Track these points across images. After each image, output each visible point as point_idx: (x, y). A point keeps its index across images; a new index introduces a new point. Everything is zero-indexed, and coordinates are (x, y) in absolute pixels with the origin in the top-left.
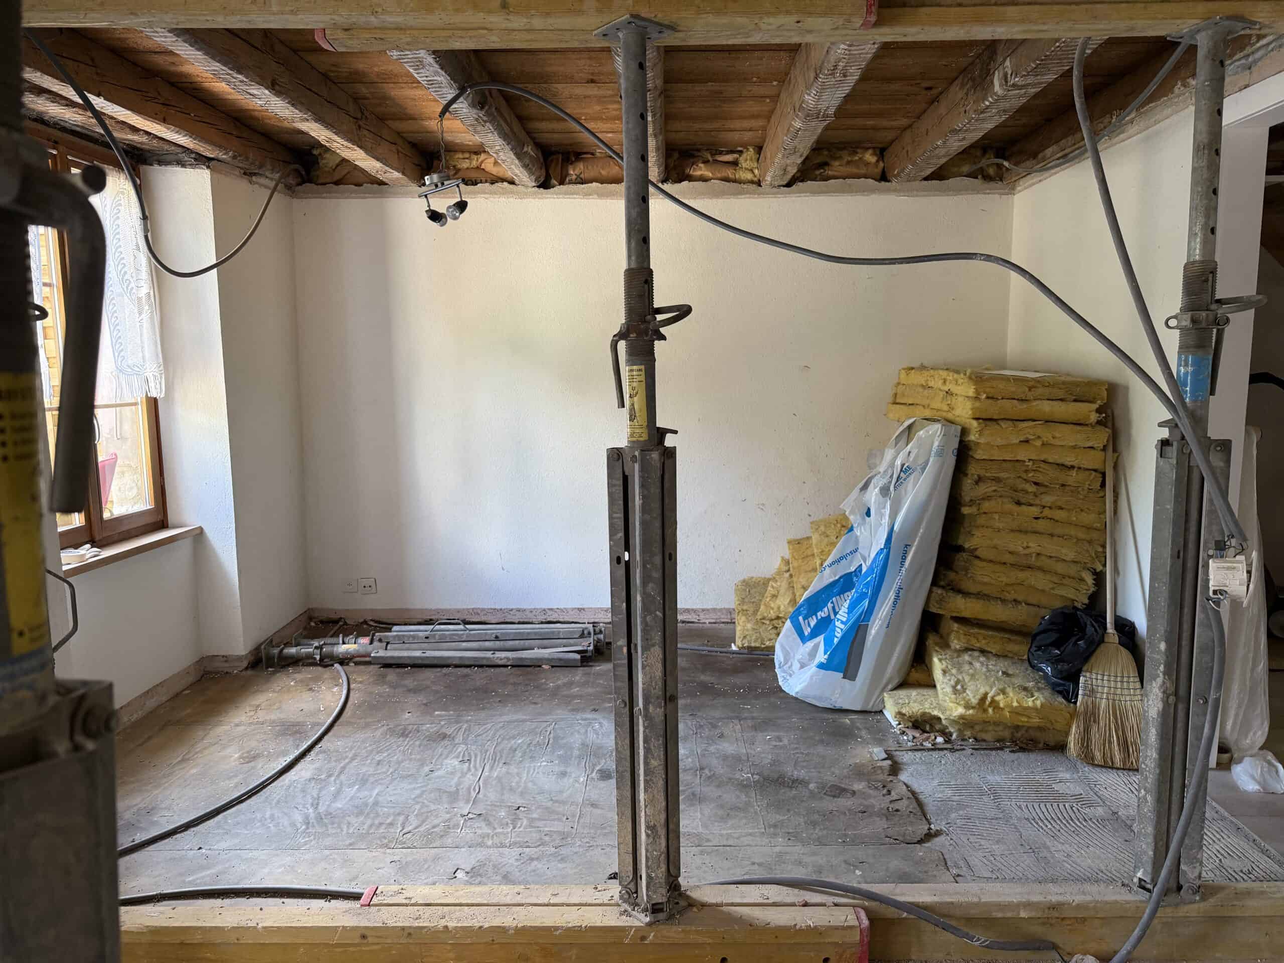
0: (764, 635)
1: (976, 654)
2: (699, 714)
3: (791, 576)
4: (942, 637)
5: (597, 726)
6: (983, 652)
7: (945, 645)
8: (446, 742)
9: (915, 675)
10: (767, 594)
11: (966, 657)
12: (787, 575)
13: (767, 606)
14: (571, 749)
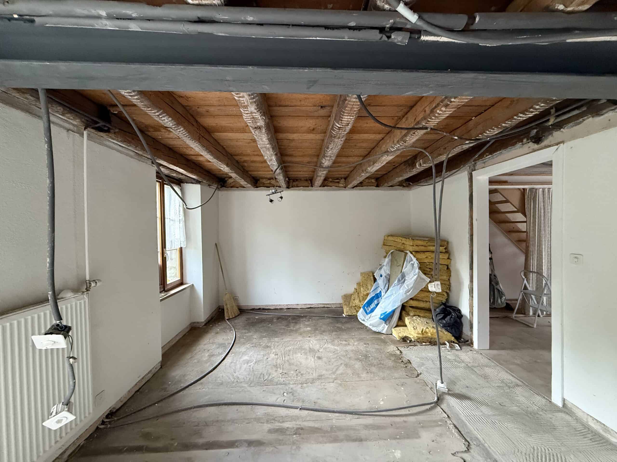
0: (352, 311)
1: (417, 317)
2: (340, 337)
3: (358, 293)
4: (406, 312)
5: (312, 342)
6: (419, 316)
7: (408, 315)
8: (269, 349)
9: (400, 323)
10: (352, 299)
11: (414, 318)
12: (357, 293)
13: (352, 303)
14: (306, 350)
